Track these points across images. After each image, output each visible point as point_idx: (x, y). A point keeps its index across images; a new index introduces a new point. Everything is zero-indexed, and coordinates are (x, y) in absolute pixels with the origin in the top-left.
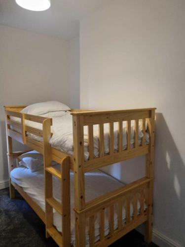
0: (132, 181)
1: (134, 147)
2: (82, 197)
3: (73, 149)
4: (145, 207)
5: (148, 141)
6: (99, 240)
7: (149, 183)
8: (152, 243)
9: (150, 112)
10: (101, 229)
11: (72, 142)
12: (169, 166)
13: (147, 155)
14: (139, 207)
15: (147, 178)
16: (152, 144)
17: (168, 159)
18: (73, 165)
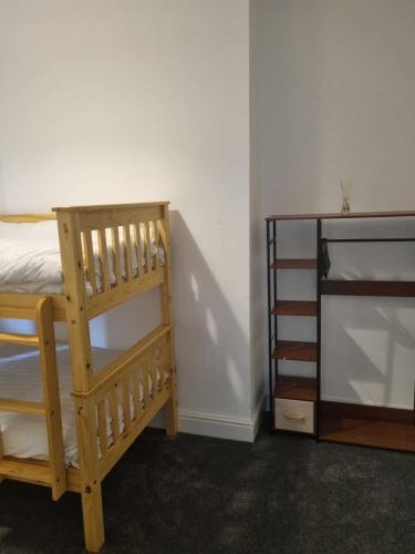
0: (135, 342)
1: (146, 272)
2: (88, 366)
3: (63, 280)
4: (167, 375)
5: (163, 260)
6: (112, 444)
7: (169, 332)
8: (179, 433)
9: (161, 209)
10: (114, 424)
11: (60, 264)
12: (197, 297)
13: (161, 286)
14: (158, 377)
15: (164, 325)
16: (169, 265)
17: (195, 286)
18: (64, 310)
